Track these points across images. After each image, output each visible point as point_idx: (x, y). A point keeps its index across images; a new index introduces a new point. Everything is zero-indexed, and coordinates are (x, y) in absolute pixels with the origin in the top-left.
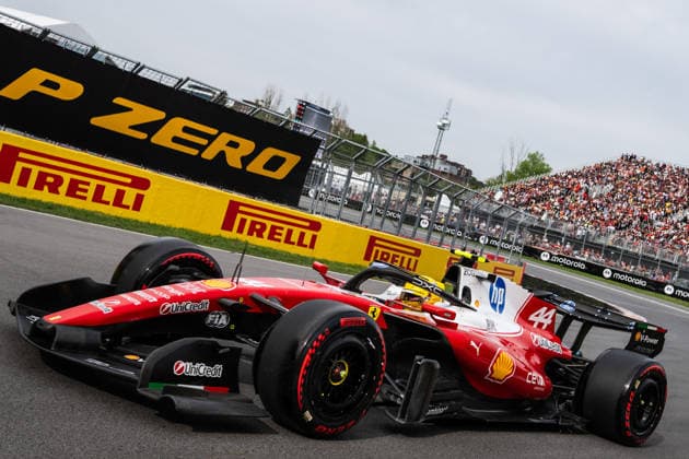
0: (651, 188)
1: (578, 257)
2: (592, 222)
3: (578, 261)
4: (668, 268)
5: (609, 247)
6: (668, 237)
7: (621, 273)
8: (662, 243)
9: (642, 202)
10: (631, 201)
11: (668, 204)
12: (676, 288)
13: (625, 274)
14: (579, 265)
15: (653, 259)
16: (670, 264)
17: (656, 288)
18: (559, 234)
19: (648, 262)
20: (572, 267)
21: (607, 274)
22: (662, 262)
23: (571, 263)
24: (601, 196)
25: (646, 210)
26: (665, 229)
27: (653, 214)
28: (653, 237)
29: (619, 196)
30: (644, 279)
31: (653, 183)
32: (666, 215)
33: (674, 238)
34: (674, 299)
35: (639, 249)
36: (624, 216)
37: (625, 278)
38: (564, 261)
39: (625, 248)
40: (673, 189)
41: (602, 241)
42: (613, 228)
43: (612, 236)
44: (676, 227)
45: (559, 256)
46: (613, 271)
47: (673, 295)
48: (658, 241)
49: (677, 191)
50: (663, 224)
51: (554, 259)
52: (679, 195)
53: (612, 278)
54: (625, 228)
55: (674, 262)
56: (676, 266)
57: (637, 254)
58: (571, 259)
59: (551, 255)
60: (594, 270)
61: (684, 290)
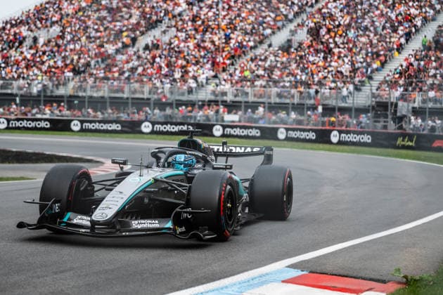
0: (102, 19)
1: (39, 116)
2: (46, 73)
3: (40, 120)
4: (140, 103)
5: (70, 96)
6: (133, 70)
7: (91, 122)
8: (128, 78)
9: (96, 38)
10: (84, 39)
11: (125, 34)
12: (153, 124)
13: (95, 122)
14: (43, 124)
15: (122, 98)
16: (143, 99)
17: (132, 128)
18: (11, 95)
19: (118, 103)
20: (35, 129)
21: (76, 126)
22: (133, 99)
23: (33, 124)
24: (49, 41)
25: (102, 46)
26: (127, 62)
27: (110, 49)
28: (116, 75)
29: (69, 37)
30: (116, 122)
31: (104, 13)
32: (125, 46)
33: (140, 69)
34: (154, 136)
35: (104, 91)
36: (79, 58)
37: (97, 126)
38: (24, 124)
39: (89, 93)
40: (127, 16)
41: (61, 91)
42: (71, 74)
43: (71, 85)
44: (139, 57)
45: (18, 120)
46: (82, 122)
47: (153, 132)
48: (123, 78)
49: (131, 17)
50: (124, 57)
51: (13, 124)
52: (133, 21)
53: (82, 130)
54: (84, 72)
55: (146, 96)
56: (148, 99)
57: (102, 97)
58: (33, 120)
59: (8, 121)
60: (60, 126)
61: (162, 124)
